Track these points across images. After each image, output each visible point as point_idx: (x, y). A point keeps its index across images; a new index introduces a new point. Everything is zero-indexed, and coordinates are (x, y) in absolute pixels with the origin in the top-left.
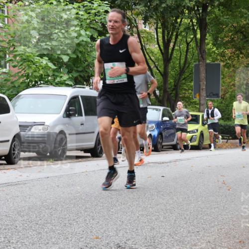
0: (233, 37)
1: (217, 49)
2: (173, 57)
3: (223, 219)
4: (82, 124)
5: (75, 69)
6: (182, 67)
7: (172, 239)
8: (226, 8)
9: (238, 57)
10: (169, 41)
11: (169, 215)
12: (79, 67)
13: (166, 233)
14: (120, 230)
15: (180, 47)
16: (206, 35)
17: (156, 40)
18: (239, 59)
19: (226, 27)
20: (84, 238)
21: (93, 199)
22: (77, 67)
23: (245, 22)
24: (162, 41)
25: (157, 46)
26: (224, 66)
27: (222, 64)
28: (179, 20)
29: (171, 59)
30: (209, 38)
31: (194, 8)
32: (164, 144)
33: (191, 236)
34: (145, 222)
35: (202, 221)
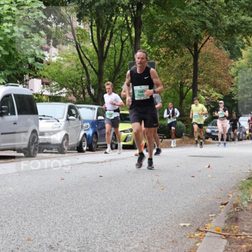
0: (167, 35)
1: (152, 48)
2: (108, 55)
3: (156, 219)
4: (15, 123)
5: (8, 66)
6: (117, 66)
7: (106, 240)
8: (161, 6)
9: (172, 56)
10: (104, 39)
11: (102, 216)
12: (12, 65)
13: (99, 233)
14: (53, 232)
15: (115, 45)
16: (140, 34)
17: (91, 38)
18: (173, 58)
19: (161, 25)
20: (16, 240)
21: (26, 200)
22: (9, 65)
23: (179, 21)
24: (96, 38)
25: (92, 44)
26: (159, 65)
27: (157, 63)
28: (114, 18)
29: (105, 57)
30: (144, 37)
31: (129, 6)
32: (98, 143)
33: (124, 236)
34: (79, 223)
35: (136, 221)
